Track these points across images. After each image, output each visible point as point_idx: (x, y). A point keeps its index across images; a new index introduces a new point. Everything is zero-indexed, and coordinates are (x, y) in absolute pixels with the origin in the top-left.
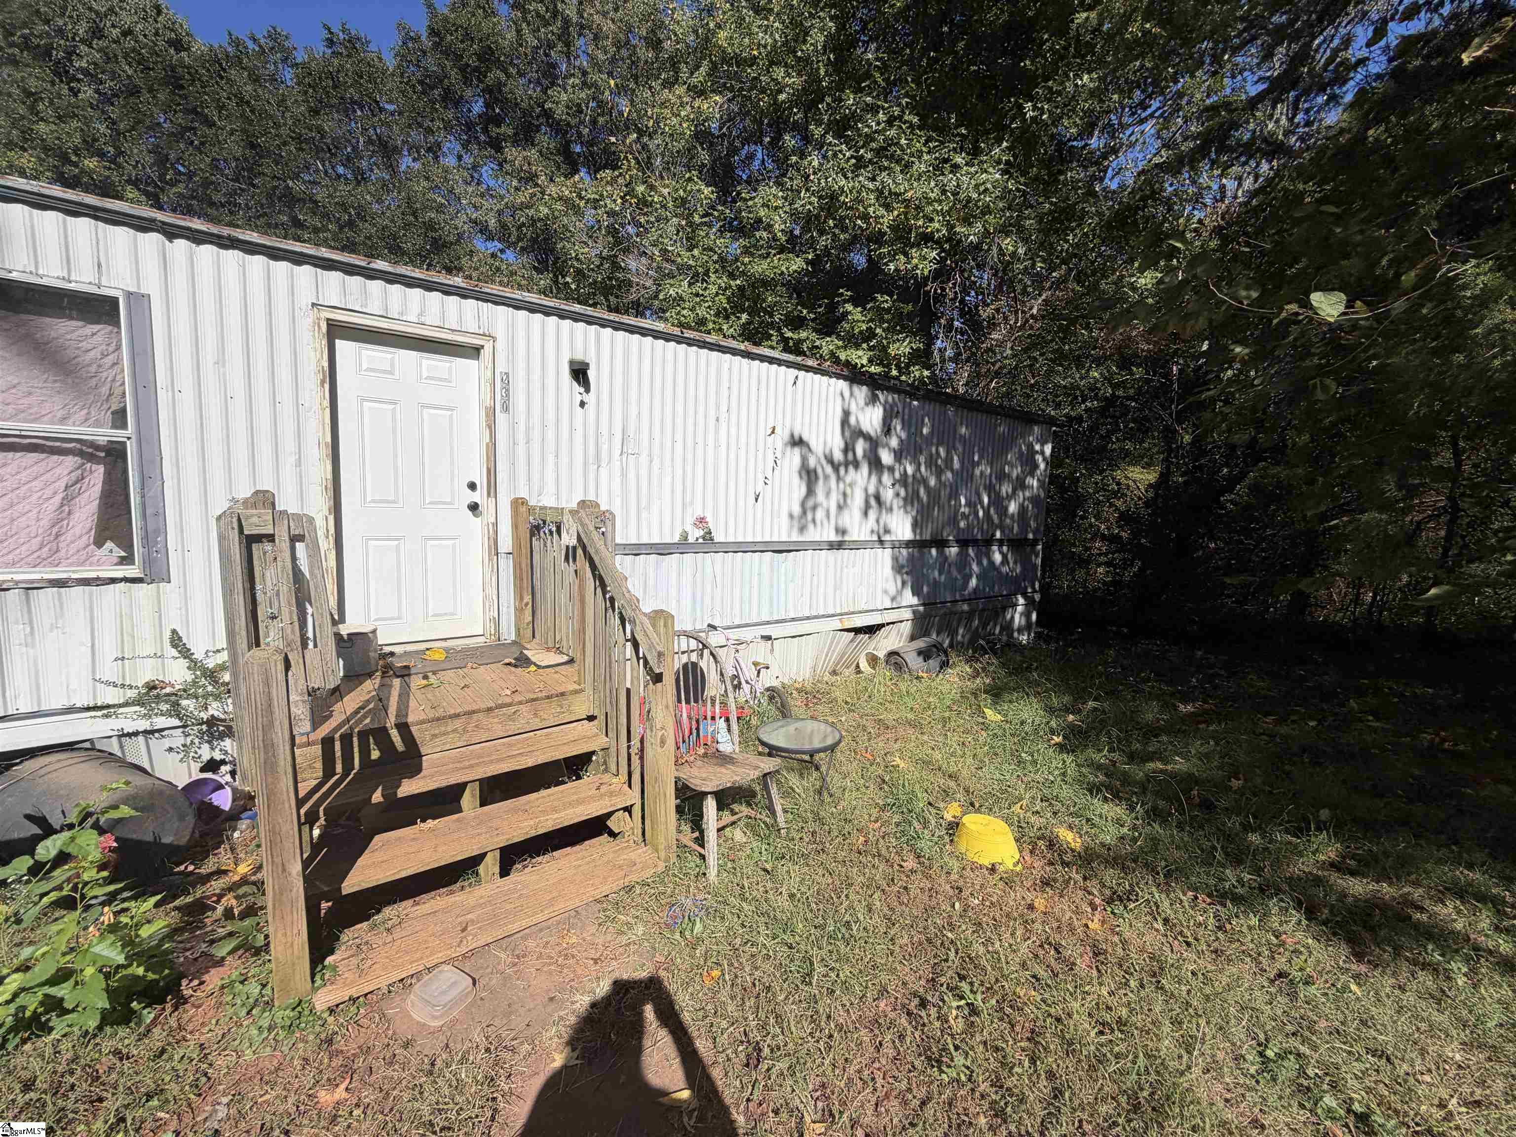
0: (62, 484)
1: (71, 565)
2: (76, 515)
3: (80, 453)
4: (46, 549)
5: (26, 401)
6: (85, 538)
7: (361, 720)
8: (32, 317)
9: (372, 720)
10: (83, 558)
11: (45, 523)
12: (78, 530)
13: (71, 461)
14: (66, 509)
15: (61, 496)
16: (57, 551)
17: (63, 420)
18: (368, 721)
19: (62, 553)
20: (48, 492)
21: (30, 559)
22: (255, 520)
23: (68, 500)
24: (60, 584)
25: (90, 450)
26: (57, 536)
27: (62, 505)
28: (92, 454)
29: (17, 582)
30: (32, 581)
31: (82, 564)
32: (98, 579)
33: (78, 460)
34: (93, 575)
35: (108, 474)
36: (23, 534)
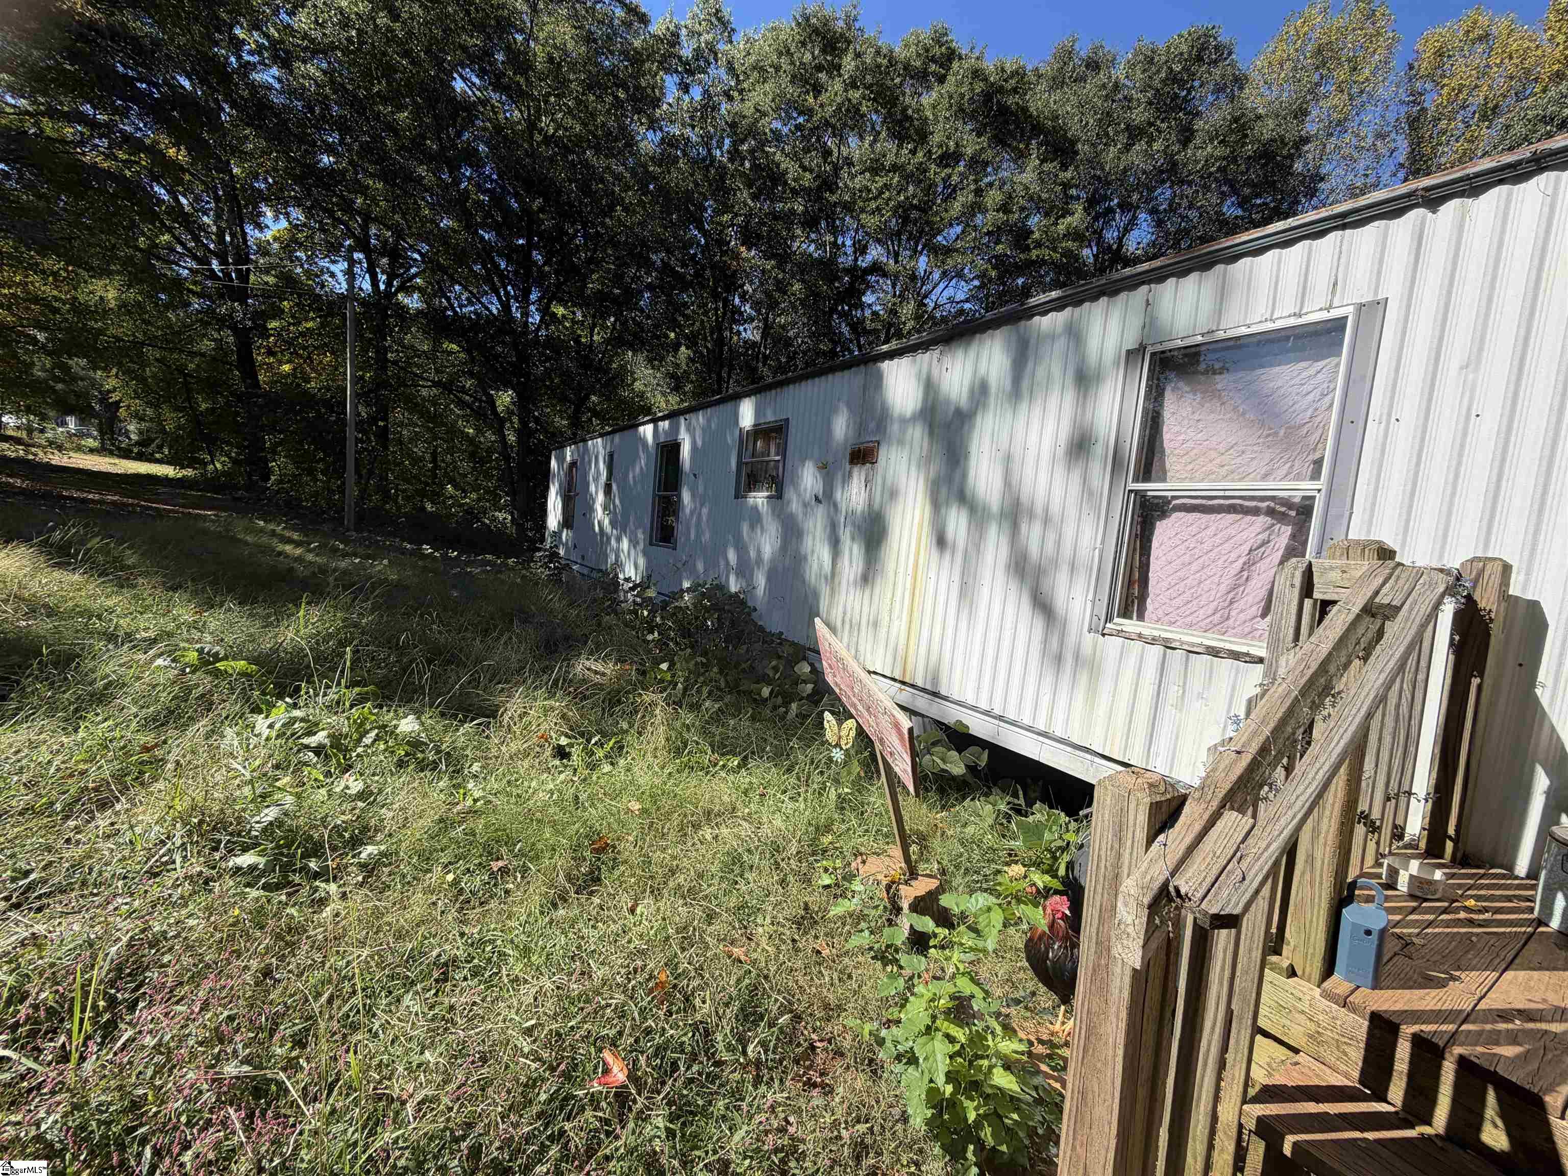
0: (1246, 548)
1: (1235, 636)
2: (1252, 583)
3: (1271, 512)
4: (1218, 615)
5: (1239, 460)
6: (1254, 608)
7: (1495, 1039)
8: (1262, 371)
9: (1525, 1058)
10: (1247, 630)
11: (1223, 588)
12: (1250, 599)
13: (1262, 521)
14: (1245, 574)
15: (1241, 561)
16: (1228, 618)
17: (1265, 477)
18: (1509, 1051)
19: (1231, 622)
20: (1233, 556)
21: (1202, 624)
22: (1335, 575)
23: (1248, 565)
24: (1214, 652)
25: (1283, 509)
26: (1231, 603)
27: (1242, 570)
28: (1283, 513)
29: (1182, 643)
30: (1193, 644)
31: (1245, 636)
32: (1247, 654)
33: (1269, 520)
34: (1244, 649)
35: (1293, 537)
36: (1204, 598)
